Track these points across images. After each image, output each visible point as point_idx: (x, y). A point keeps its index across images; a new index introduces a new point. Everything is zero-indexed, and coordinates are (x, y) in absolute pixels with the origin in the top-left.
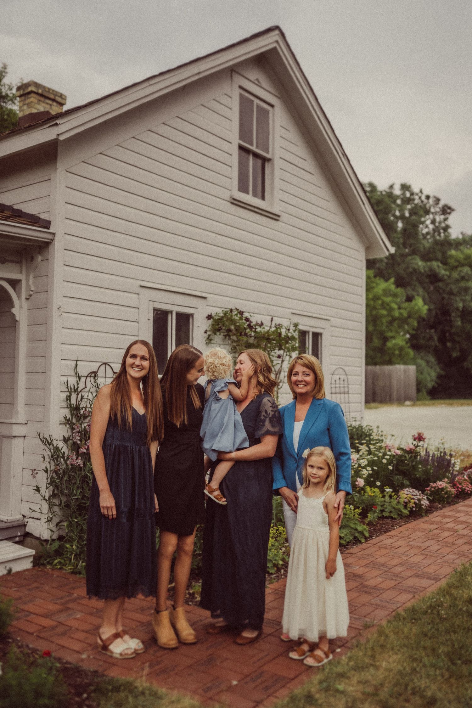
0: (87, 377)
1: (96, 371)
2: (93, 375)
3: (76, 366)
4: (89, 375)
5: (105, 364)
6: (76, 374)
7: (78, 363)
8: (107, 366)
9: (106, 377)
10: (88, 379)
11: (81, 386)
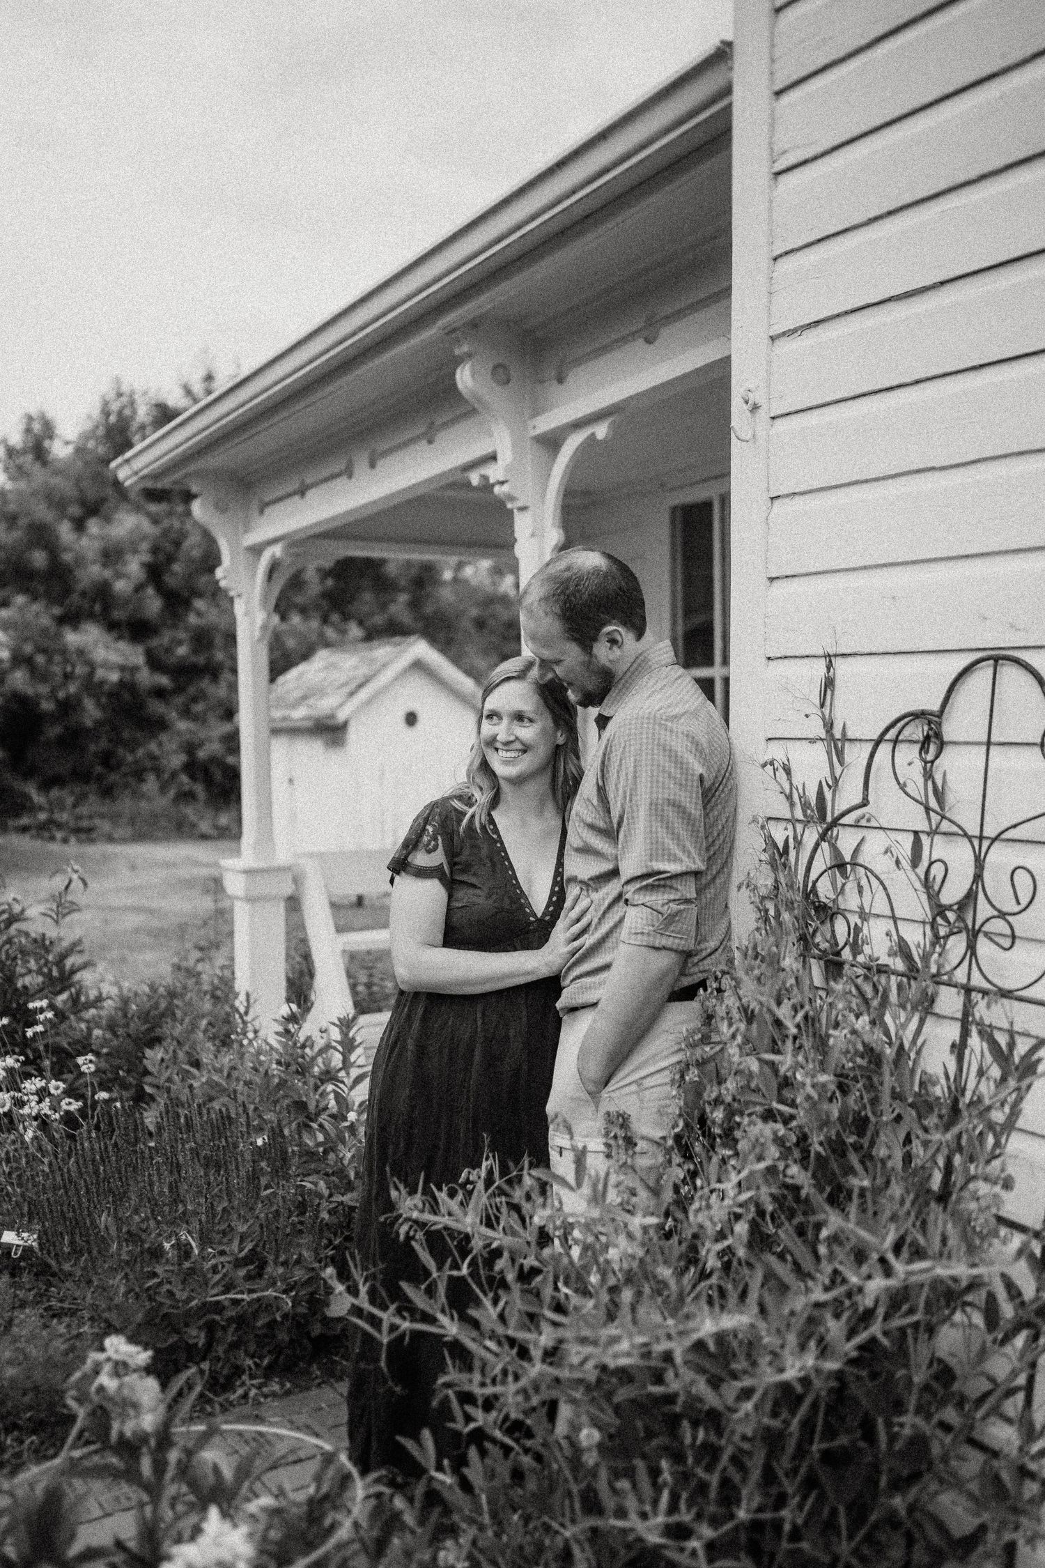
0: (878, 743)
1: (935, 707)
2: (917, 731)
3: (829, 683)
4: (891, 735)
5: (998, 658)
6: (829, 726)
7: (843, 668)
8: (1009, 673)
9: (989, 744)
10: (884, 750)
11: (849, 794)
